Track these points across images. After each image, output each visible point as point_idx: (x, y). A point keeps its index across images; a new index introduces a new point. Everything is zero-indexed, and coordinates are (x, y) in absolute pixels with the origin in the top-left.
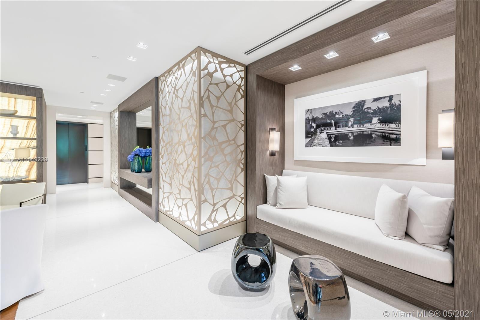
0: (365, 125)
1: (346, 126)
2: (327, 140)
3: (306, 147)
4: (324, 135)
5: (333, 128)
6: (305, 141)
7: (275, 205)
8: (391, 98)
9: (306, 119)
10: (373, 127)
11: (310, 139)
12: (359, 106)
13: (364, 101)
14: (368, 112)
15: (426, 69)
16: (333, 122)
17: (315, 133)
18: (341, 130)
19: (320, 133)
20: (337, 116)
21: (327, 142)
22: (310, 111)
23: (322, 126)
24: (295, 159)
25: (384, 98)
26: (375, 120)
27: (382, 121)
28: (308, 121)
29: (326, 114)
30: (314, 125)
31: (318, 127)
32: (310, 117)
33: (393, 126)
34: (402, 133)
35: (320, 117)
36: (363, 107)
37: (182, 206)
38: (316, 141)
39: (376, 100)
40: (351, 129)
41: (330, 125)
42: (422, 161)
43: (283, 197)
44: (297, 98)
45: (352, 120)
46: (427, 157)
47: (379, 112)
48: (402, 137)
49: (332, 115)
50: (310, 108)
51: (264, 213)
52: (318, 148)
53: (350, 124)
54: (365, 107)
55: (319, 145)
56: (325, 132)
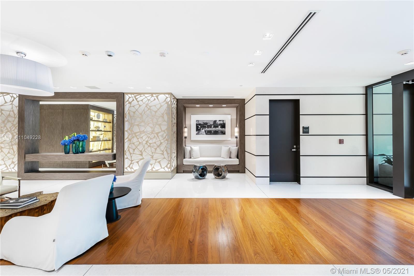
0: (217, 128)
1: (211, 128)
2: (205, 132)
3: (196, 135)
4: (203, 131)
5: (207, 128)
6: (196, 132)
7: (191, 158)
8: (223, 121)
9: (196, 124)
10: (219, 129)
11: (198, 132)
12: (215, 122)
13: (216, 120)
14: (217, 124)
15: (230, 115)
16: (207, 126)
17: (200, 130)
18: (209, 129)
19: (202, 130)
20: (208, 124)
21: (205, 133)
22: (198, 121)
23: (203, 127)
24: (191, 140)
25: (222, 120)
26: (219, 127)
27: (221, 127)
28: (197, 125)
29: (204, 123)
30: (199, 126)
31: (201, 127)
32: (198, 123)
33: (224, 129)
34: (226, 131)
35: (202, 124)
36: (216, 122)
37: (155, 163)
38: (200, 133)
39: (220, 121)
40: (212, 129)
41: (206, 127)
42: (230, 139)
43: (194, 154)
44: (192, 115)
45: (213, 126)
46: (231, 138)
47: (220, 124)
48: (226, 132)
49: (206, 124)
50: (198, 120)
51: (187, 161)
52: (201, 135)
53: (212, 127)
54: (217, 122)
55: (202, 134)
56: (204, 129)
